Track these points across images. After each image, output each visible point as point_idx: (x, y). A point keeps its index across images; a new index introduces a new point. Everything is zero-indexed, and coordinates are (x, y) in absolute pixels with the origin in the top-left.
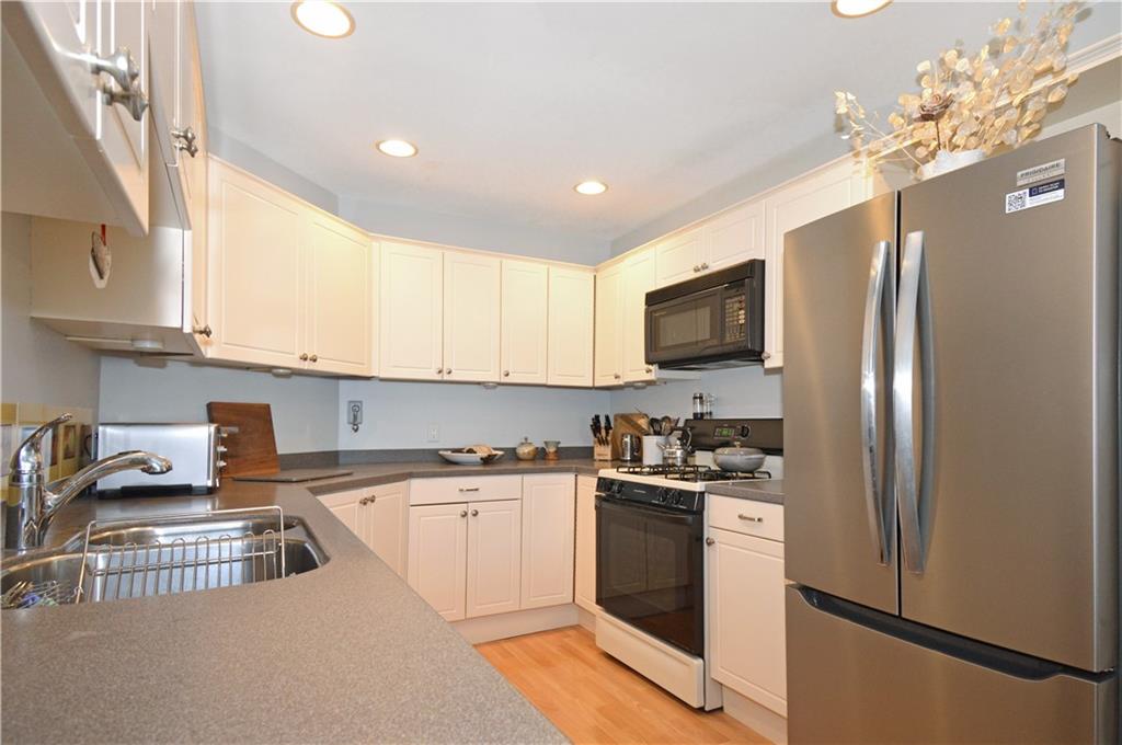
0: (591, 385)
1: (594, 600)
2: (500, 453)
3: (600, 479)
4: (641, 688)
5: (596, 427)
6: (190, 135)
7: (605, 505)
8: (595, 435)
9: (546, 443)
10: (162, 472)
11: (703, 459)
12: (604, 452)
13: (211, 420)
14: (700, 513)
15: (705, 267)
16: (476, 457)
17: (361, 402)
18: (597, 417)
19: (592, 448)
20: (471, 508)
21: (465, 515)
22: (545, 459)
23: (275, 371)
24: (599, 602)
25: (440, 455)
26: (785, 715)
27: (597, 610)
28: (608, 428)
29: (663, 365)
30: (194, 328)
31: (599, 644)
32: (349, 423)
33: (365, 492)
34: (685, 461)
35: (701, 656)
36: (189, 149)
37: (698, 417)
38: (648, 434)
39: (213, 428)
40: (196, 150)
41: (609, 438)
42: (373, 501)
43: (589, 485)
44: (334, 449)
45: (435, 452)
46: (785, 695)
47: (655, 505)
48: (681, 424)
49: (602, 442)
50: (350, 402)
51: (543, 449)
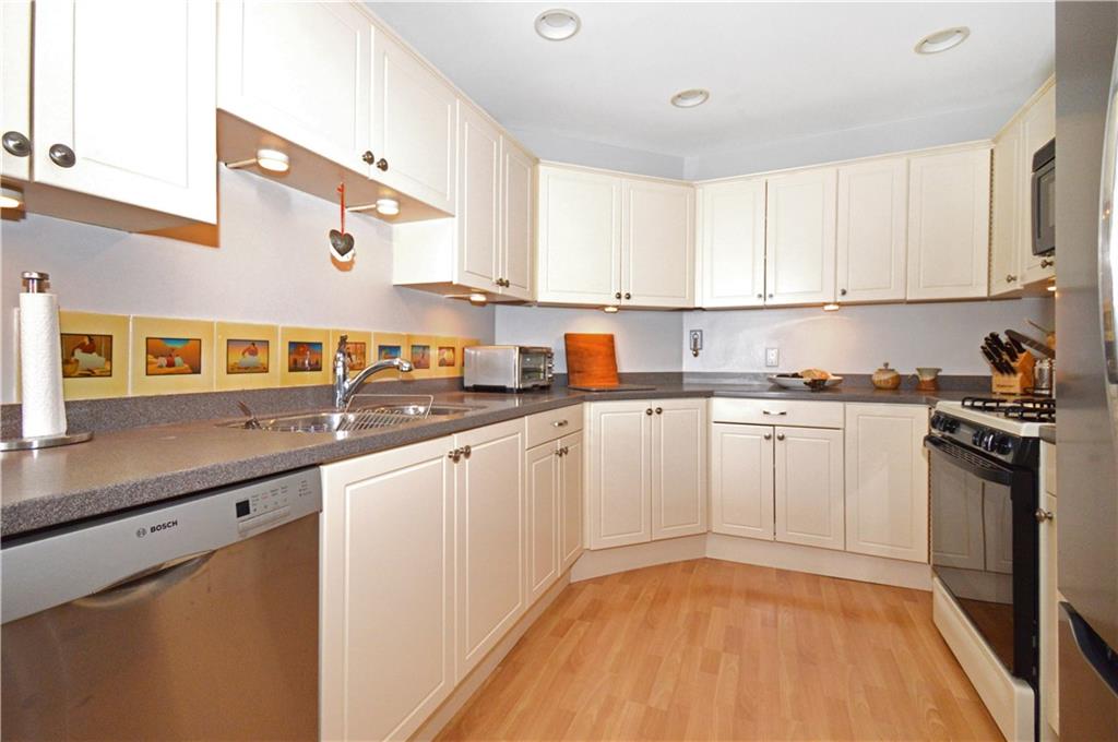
0: (986, 295)
3: (935, 413)
8: (992, 360)
9: (918, 370)
17: (703, 331)
18: (994, 336)
20: (780, 431)
23: (607, 310)
31: (935, 621)
32: (691, 349)
33: (654, 404)
41: (1016, 365)
42: (659, 412)
44: (677, 371)
49: (1005, 370)
50: (690, 331)
51: (914, 376)
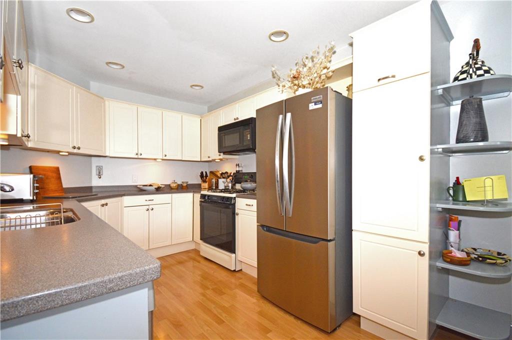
0: (200, 160)
1: (199, 238)
2: (163, 186)
3: (201, 194)
4: (215, 267)
5: (202, 175)
6: (20, 62)
7: (203, 204)
8: (201, 179)
9: (183, 182)
10: (10, 191)
11: (238, 186)
12: (206, 185)
13: (31, 173)
14: (234, 204)
15: (237, 119)
16: (153, 188)
17: (102, 166)
18: (202, 172)
19: (200, 185)
20: (151, 207)
21: (148, 210)
22: (182, 188)
23: (61, 153)
24: (201, 239)
25: (138, 187)
26: (256, 267)
27: (201, 242)
28: (207, 176)
29: (225, 153)
30: (22, 135)
31: (202, 254)
32: (97, 175)
33: (103, 201)
34: (232, 187)
35: (235, 253)
36: (20, 67)
37: (238, 172)
38: (220, 178)
39: (32, 176)
40: (23, 67)
41: (207, 180)
42: (106, 205)
43: (198, 197)
44: (90, 186)
45: (136, 186)
46: (256, 260)
47: (219, 203)
48: (232, 174)
49: (204, 181)
50: (97, 166)
51: (181, 184)
